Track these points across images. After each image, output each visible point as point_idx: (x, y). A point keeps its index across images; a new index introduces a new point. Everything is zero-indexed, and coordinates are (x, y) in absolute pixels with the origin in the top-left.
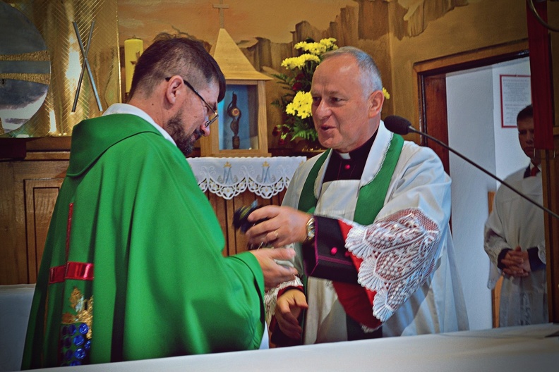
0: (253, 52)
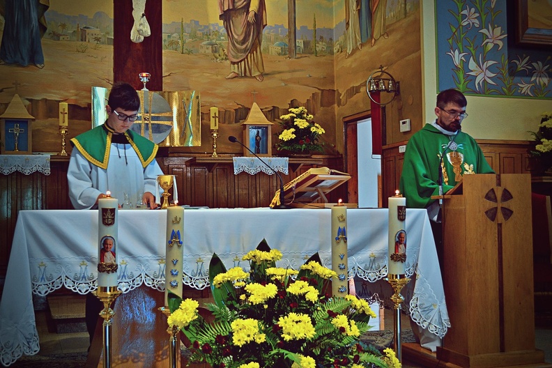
0: (270, 113)
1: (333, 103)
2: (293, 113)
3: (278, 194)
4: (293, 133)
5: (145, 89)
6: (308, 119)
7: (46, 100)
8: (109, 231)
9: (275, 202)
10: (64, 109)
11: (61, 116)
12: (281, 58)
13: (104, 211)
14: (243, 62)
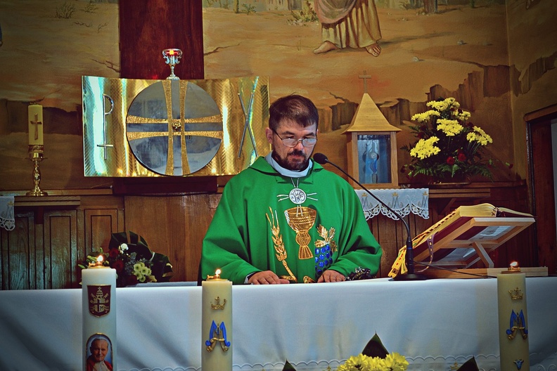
0: (395, 110)
1: (508, 89)
2: (435, 109)
3: (402, 253)
4: (435, 145)
5: (173, 77)
6: (462, 118)
7: (6, 102)
8: (100, 326)
9: (397, 268)
10: (36, 116)
11: (31, 128)
12: (412, 13)
13: (92, 290)
14: (343, 24)
